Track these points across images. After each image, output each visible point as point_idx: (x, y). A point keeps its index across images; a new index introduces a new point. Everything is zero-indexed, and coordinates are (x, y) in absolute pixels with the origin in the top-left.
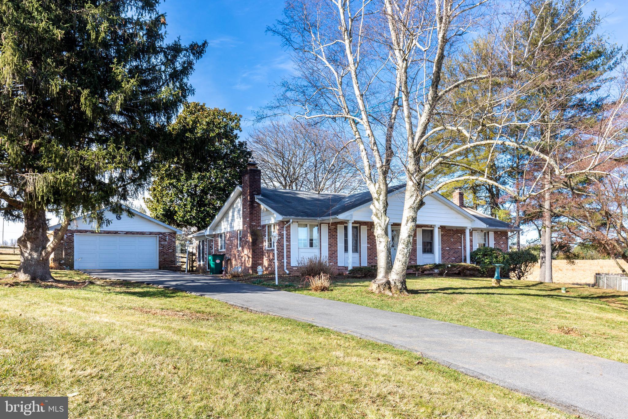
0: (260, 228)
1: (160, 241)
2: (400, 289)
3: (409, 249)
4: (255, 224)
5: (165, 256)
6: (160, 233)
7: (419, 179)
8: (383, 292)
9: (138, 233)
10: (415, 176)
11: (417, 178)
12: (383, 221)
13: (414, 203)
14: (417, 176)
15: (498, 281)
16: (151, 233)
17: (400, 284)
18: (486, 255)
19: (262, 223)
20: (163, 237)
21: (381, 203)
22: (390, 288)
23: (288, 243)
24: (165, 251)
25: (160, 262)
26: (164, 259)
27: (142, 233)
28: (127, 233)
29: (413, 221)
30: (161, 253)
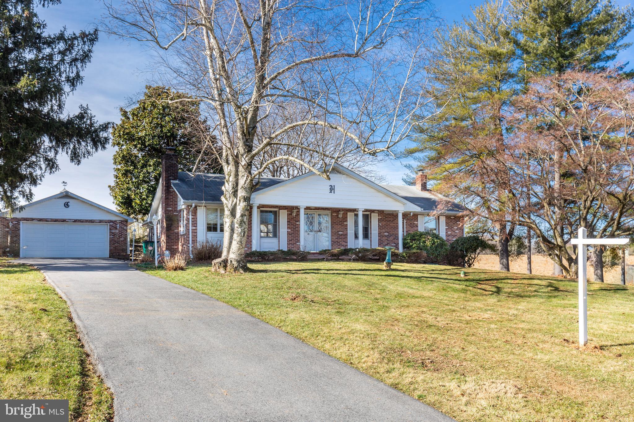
0: (177, 213)
1: (110, 229)
2: (236, 268)
3: (243, 228)
4: (171, 209)
5: (116, 245)
6: (111, 221)
7: (249, 160)
8: (218, 270)
9: (87, 221)
10: (244, 156)
11: (246, 159)
12: (230, 202)
13: (245, 183)
14: (246, 156)
15: (389, 264)
16: (101, 221)
17: (236, 263)
18: (415, 240)
19: (179, 209)
20: (114, 225)
21: (230, 184)
22: (225, 267)
23: (194, 228)
24: (116, 239)
25: (110, 250)
26: (115, 248)
27: (92, 221)
28: (75, 221)
29: (245, 201)
30: (112, 242)
